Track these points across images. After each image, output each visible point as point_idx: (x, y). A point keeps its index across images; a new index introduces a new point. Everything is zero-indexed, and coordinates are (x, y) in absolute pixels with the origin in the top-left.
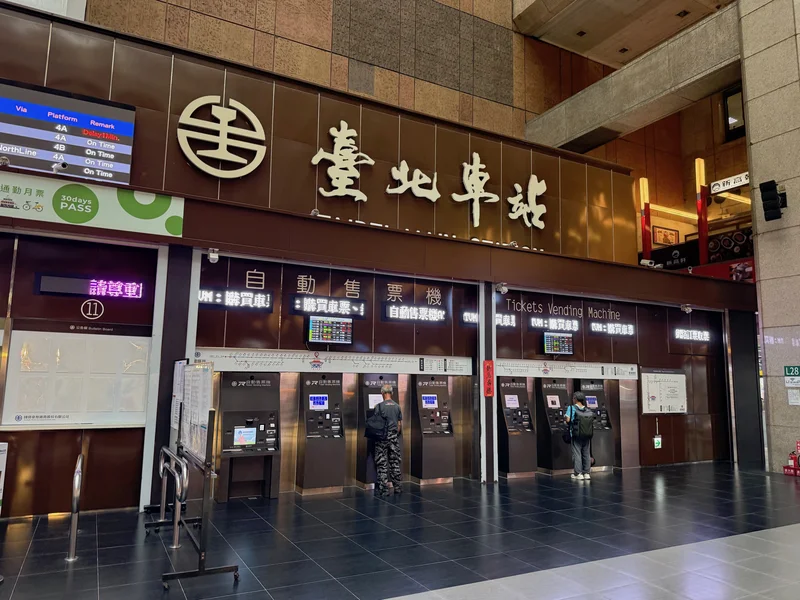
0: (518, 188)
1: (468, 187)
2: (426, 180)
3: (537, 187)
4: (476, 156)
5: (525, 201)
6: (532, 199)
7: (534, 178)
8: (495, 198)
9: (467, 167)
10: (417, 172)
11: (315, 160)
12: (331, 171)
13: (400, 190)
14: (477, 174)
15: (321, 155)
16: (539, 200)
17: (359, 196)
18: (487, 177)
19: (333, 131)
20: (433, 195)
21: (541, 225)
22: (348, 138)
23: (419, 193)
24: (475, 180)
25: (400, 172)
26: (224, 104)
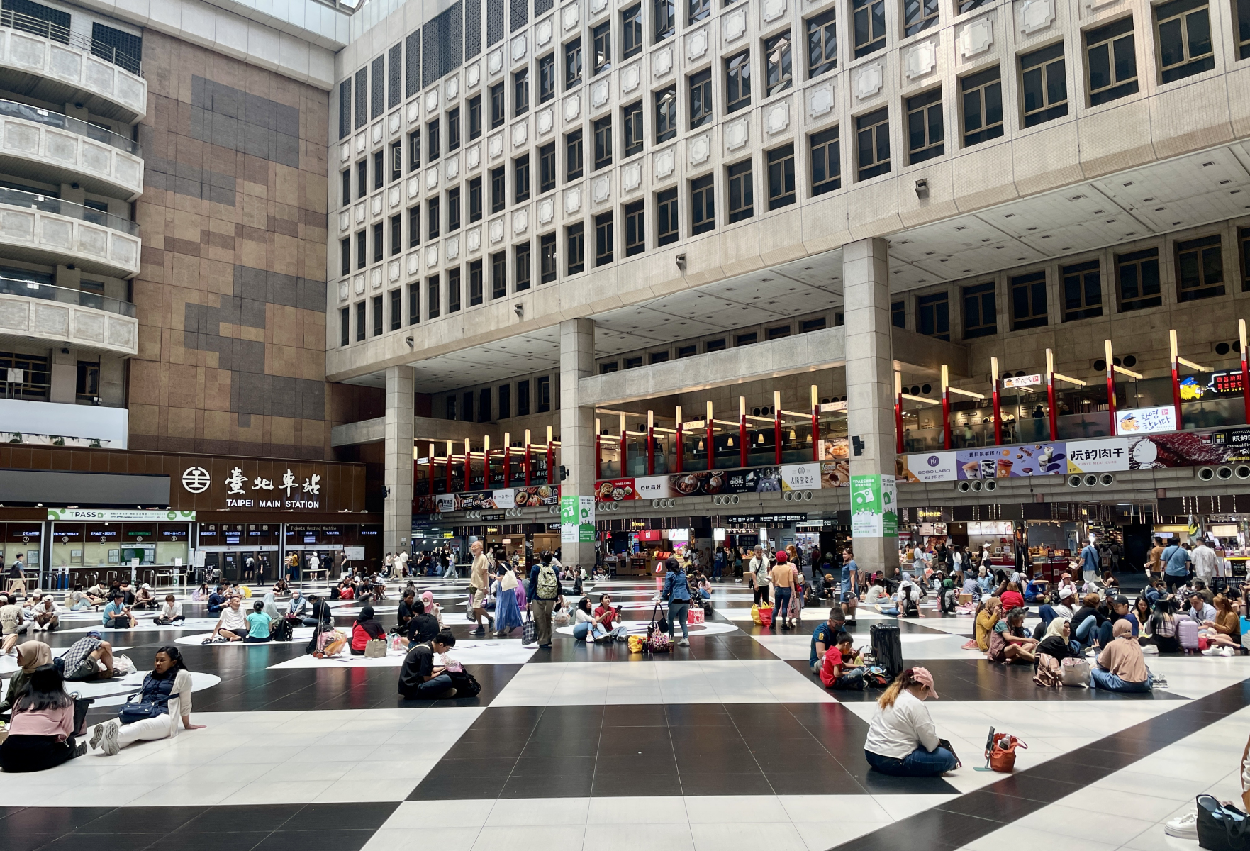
0: (307, 480)
1: (285, 482)
2: (268, 482)
3: (316, 478)
4: (289, 471)
5: (310, 484)
6: (313, 483)
7: (314, 475)
8: (297, 485)
9: (285, 475)
10: (264, 480)
11: (226, 482)
12: (232, 485)
13: (258, 488)
14: (289, 477)
15: (228, 480)
16: (316, 483)
17: (242, 492)
18: (293, 478)
19: (233, 471)
20: (271, 487)
21: (317, 493)
22: (238, 473)
23: (265, 487)
24: (288, 480)
25: (257, 482)
26: (197, 469)
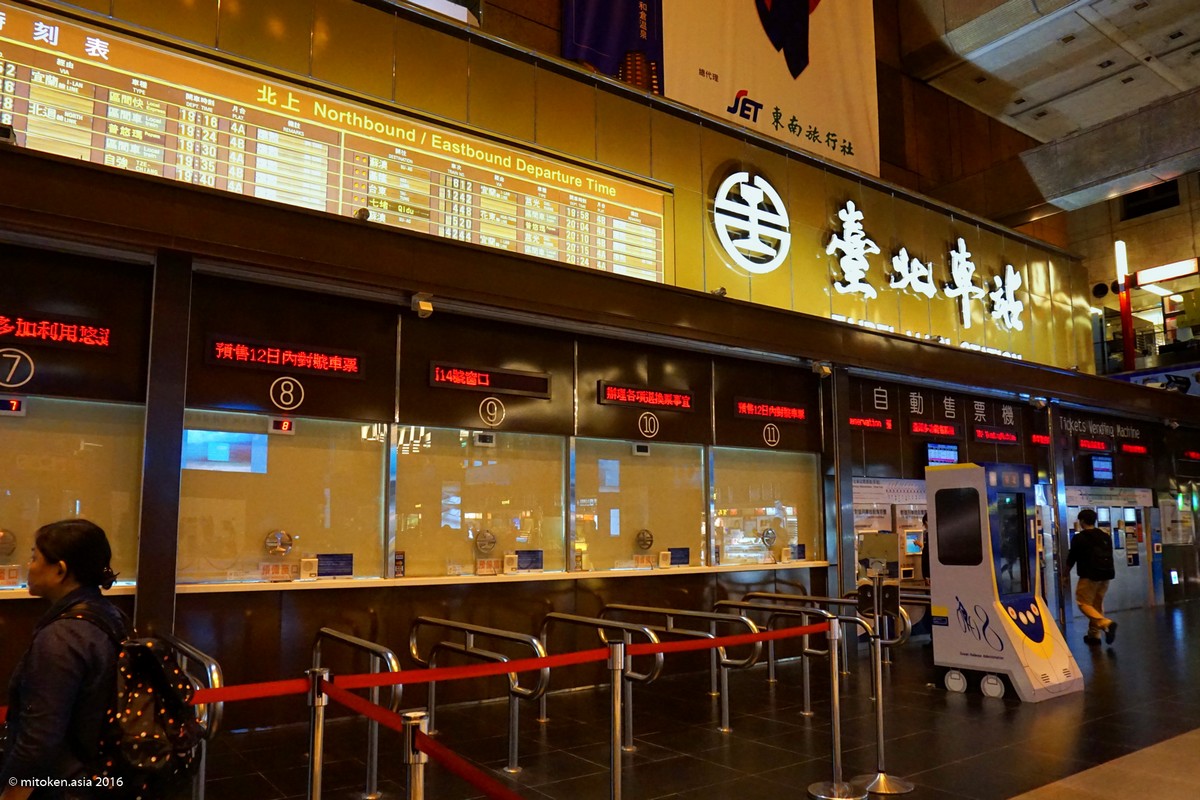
0: (998, 280)
1: (958, 281)
2: (923, 272)
3: (1013, 281)
4: (961, 243)
5: (1005, 297)
6: (1010, 295)
7: (1010, 268)
9: (955, 256)
10: (915, 263)
11: (830, 250)
12: (844, 263)
13: (903, 285)
14: (964, 265)
15: (835, 243)
16: (1016, 296)
17: (870, 292)
18: (973, 268)
19: (842, 214)
20: (930, 290)
21: (1019, 327)
22: (856, 222)
23: (918, 287)
24: (962, 272)
25: (900, 262)
26: (751, 183)
